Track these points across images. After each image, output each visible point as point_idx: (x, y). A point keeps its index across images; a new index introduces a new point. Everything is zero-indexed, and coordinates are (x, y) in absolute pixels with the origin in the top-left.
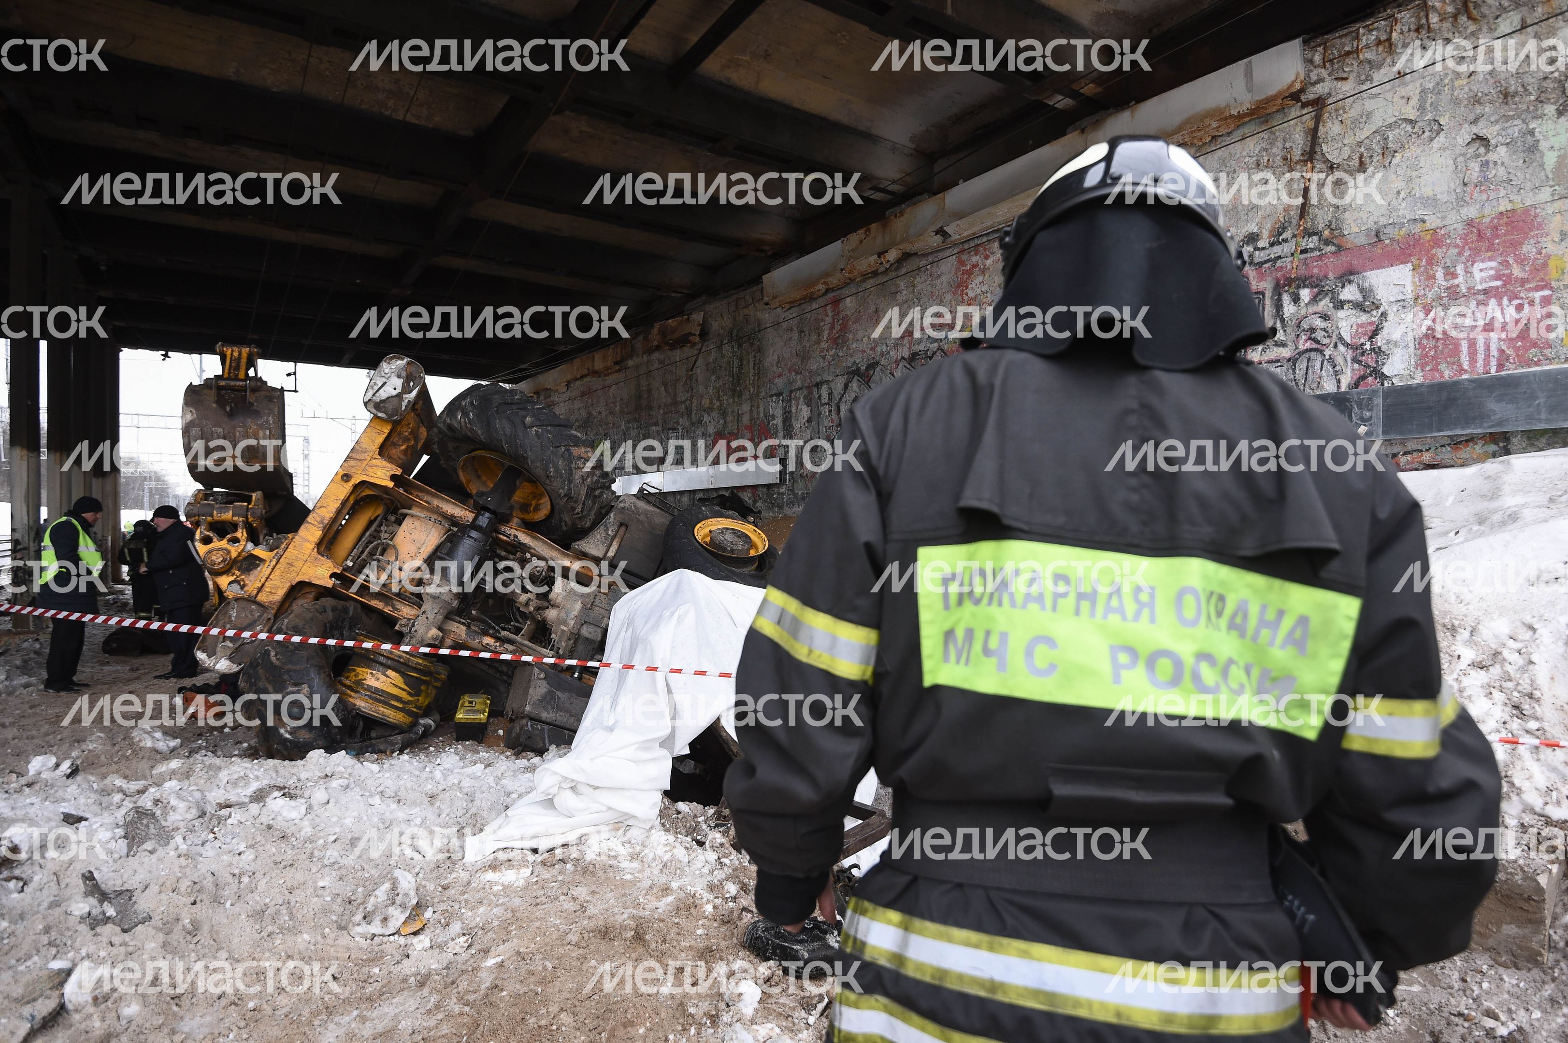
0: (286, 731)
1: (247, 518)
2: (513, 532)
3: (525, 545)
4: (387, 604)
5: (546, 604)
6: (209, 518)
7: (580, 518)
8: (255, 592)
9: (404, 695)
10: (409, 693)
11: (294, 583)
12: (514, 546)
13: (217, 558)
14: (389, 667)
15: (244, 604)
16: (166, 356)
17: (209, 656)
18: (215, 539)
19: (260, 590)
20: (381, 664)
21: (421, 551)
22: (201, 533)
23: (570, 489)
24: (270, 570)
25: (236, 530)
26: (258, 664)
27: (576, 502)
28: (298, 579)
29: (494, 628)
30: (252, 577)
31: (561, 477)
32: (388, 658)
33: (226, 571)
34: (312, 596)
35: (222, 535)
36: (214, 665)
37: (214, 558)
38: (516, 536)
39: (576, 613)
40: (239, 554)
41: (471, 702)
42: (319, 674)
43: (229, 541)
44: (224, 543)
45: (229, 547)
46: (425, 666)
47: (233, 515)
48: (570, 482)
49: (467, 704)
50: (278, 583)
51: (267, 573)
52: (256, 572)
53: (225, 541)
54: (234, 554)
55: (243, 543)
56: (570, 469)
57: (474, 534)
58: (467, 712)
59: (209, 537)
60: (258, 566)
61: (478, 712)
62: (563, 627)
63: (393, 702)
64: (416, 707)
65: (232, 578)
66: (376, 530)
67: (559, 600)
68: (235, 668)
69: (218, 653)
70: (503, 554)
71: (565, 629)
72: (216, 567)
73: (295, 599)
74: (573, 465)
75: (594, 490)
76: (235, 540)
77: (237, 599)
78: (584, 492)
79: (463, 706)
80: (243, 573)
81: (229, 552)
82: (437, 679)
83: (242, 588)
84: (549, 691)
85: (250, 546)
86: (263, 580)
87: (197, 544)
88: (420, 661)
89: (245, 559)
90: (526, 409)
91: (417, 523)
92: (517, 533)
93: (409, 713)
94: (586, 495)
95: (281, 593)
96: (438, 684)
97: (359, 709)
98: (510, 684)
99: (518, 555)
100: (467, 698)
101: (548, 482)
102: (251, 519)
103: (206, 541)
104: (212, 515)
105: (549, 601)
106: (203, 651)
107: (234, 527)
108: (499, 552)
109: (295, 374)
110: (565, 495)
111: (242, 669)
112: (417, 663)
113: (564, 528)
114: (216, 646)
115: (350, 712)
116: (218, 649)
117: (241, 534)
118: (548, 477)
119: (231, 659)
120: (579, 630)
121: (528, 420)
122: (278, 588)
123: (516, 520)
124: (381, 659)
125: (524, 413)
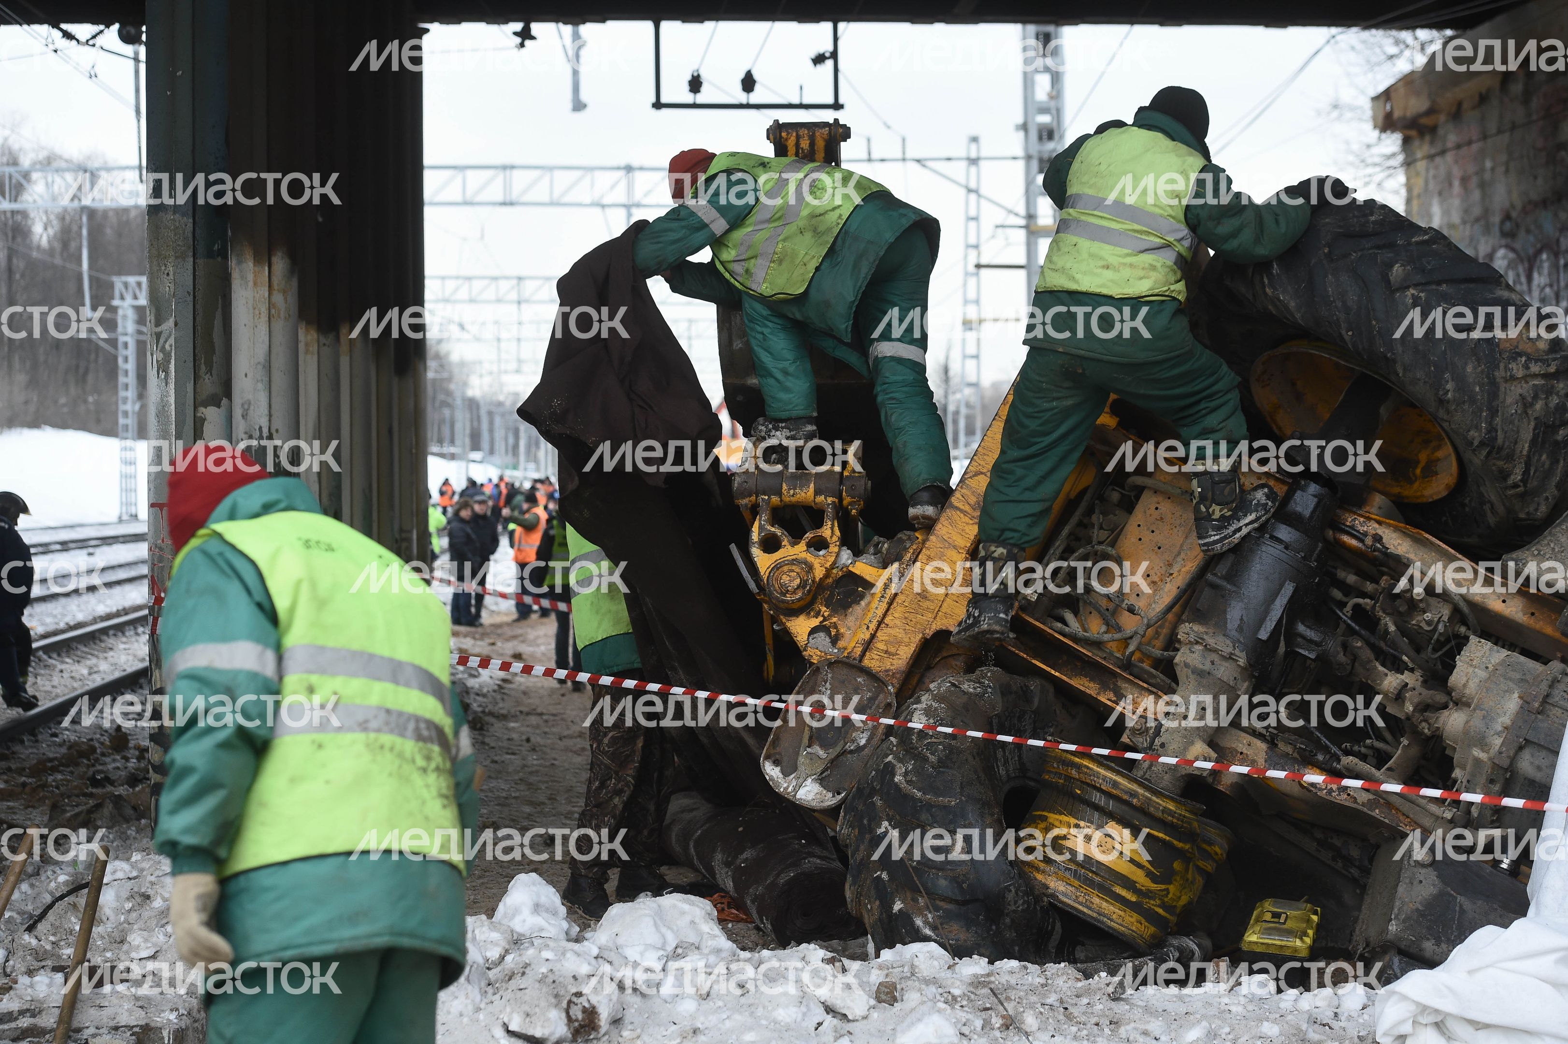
0: (926, 922)
1: (841, 499)
2: (1372, 528)
3: (1397, 559)
4: (1104, 687)
5: (1441, 698)
6: (775, 499)
7: (1522, 496)
8: (858, 651)
9: (1139, 877)
10: (1149, 874)
11: (929, 633)
12: (1374, 561)
13: (791, 580)
14: (1111, 816)
15: (844, 672)
16: (525, 35)
17: (786, 774)
18: (785, 542)
19: (868, 645)
20: (1096, 808)
21: (1175, 570)
22: (761, 528)
23: (1492, 429)
24: (884, 606)
25: (819, 525)
26: (873, 792)
27: (1510, 457)
28: (937, 626)
29: (1326, 750)
30: (851, 620)
31: (1472, 400)
32: (1109, 795)
33: (804, 608)
34: (959, 663)
35: (796, 536)
36: (796, 790)
37: (785, 579)
38: (1378, 538)
39: (1506, 720)
40: (828, 571)
41: (1276, 915)
42: (982, 816)
43: (809, 545)
44: (800, 550)
45: (810, 558)
46: (1181, 818)
47: (817, 492)
48: (1494, 412)
49: (1268, 916)
50: (899, 633)
51: (880, 612)
52: (858, 609)
53: (802, 546)
54: (819, 573)
55: (834, 549)
56: (1493, 383)
57: (1284, 533)
58: (1268, 931)
59: (774, 535)
60: (862, 597)
61: (1290, 933)
62: (1477, 753)
63: (1119, 890)
64: (1163, 906)
65: (815, 622)
66: (1080, 524)
67: (1472, 688)
68: (830, 800)
69: (802, 768)
70: (1351, 579)
71: (1483, 756)
72: (788, 598)
73: (929, 668)
74: (1499, 374)
75: (1553, 428)
76: (819, 544)
77: (831, 664)
78: (1527, 434)
79: (1257, 920)
80: (834, 611)
81: (810, 568)
82: (1208, 856)
83: (834, 641)
84: (1441, 894)
85: (846, 556)
86: (873, 626)
87: (756, 552)
88: (1171, 806)
89: (838, 582)
90: (1391, 246)
91: (1166, 507)
92: (1381, 531)
93: (1149, 916)
94: (1533, 442)
95: (906, 653)
96: (1209, 867)
97: (1053, 896)
98: (1364, 888)
99: (1384, 581)
100: (1268, 906)
101: (1441, 414)
102: (847, 500)
103: (770, 545)
104: (779, 493)
105: (1449, 692)
106: (776, 763)
107: (816, 517)
108: (1341, 574)
109: (834, 55)
110: (1482, 444)
111: (843, 801)
112: (1165, 810)
113: (1492, 520)
114: (797, 754)
115: (1038, 899)
116: (801, 760)
117: (830, 531)
118: (1441, 402)
119: (822, 781)
120: (1513, 760)
121: (1397, 271)
122: (899, 643)
123: (1378, 500)
124: (1097, 798)
125: (1389, 255)
